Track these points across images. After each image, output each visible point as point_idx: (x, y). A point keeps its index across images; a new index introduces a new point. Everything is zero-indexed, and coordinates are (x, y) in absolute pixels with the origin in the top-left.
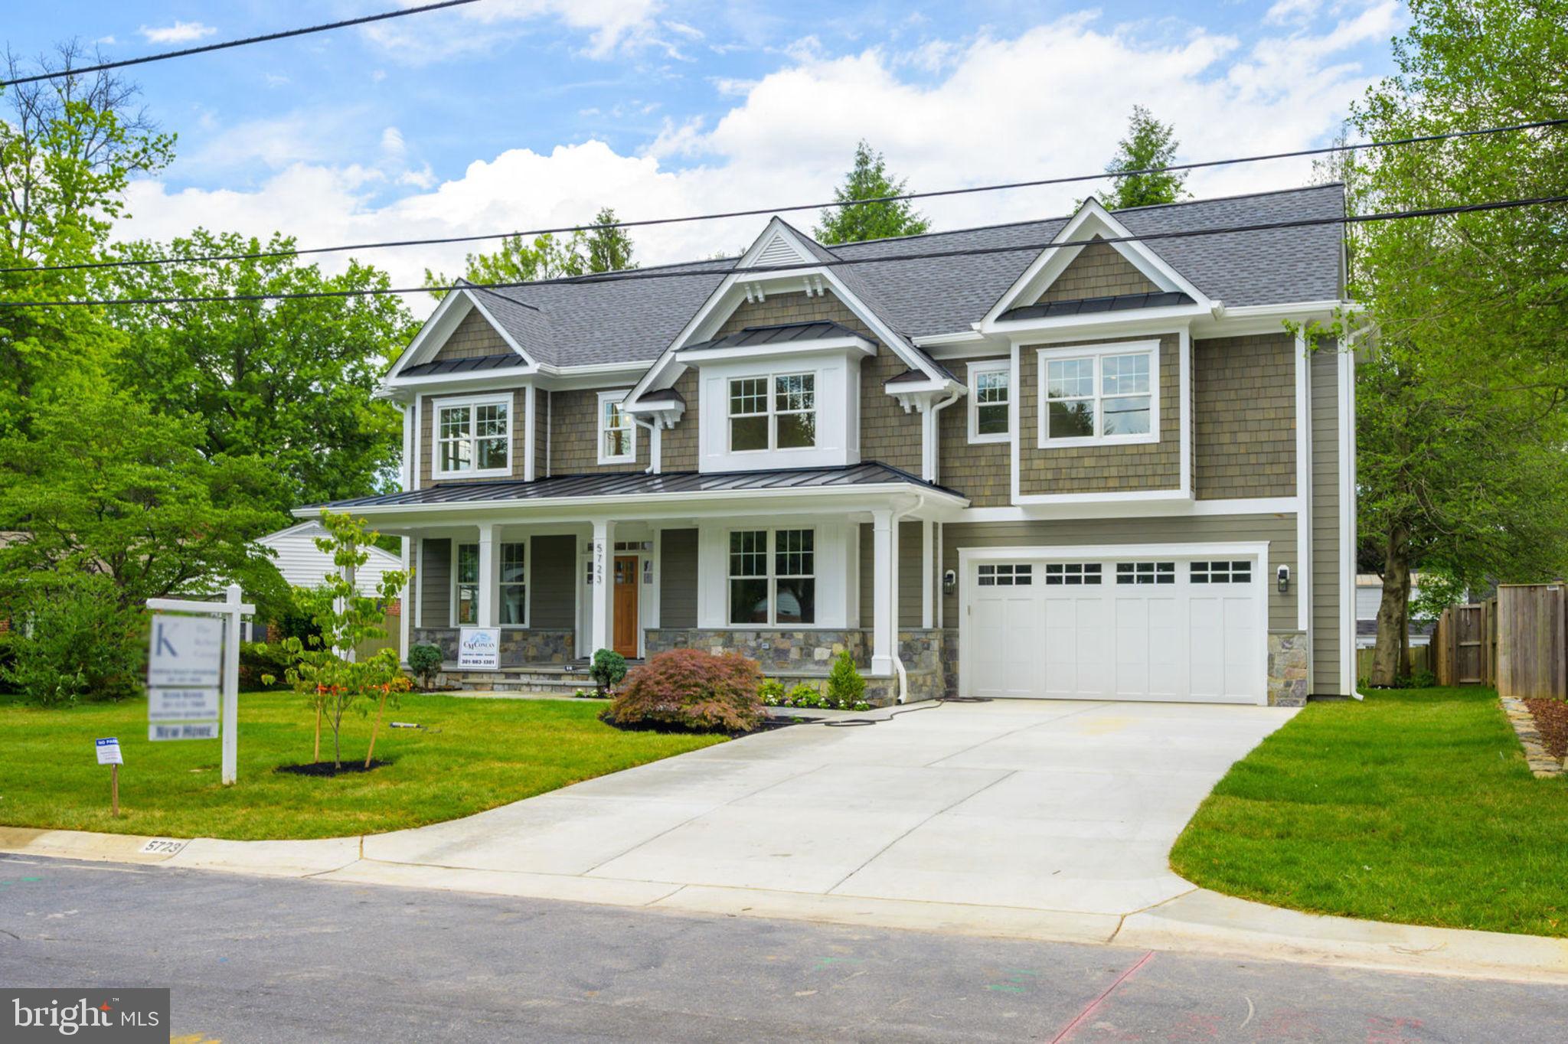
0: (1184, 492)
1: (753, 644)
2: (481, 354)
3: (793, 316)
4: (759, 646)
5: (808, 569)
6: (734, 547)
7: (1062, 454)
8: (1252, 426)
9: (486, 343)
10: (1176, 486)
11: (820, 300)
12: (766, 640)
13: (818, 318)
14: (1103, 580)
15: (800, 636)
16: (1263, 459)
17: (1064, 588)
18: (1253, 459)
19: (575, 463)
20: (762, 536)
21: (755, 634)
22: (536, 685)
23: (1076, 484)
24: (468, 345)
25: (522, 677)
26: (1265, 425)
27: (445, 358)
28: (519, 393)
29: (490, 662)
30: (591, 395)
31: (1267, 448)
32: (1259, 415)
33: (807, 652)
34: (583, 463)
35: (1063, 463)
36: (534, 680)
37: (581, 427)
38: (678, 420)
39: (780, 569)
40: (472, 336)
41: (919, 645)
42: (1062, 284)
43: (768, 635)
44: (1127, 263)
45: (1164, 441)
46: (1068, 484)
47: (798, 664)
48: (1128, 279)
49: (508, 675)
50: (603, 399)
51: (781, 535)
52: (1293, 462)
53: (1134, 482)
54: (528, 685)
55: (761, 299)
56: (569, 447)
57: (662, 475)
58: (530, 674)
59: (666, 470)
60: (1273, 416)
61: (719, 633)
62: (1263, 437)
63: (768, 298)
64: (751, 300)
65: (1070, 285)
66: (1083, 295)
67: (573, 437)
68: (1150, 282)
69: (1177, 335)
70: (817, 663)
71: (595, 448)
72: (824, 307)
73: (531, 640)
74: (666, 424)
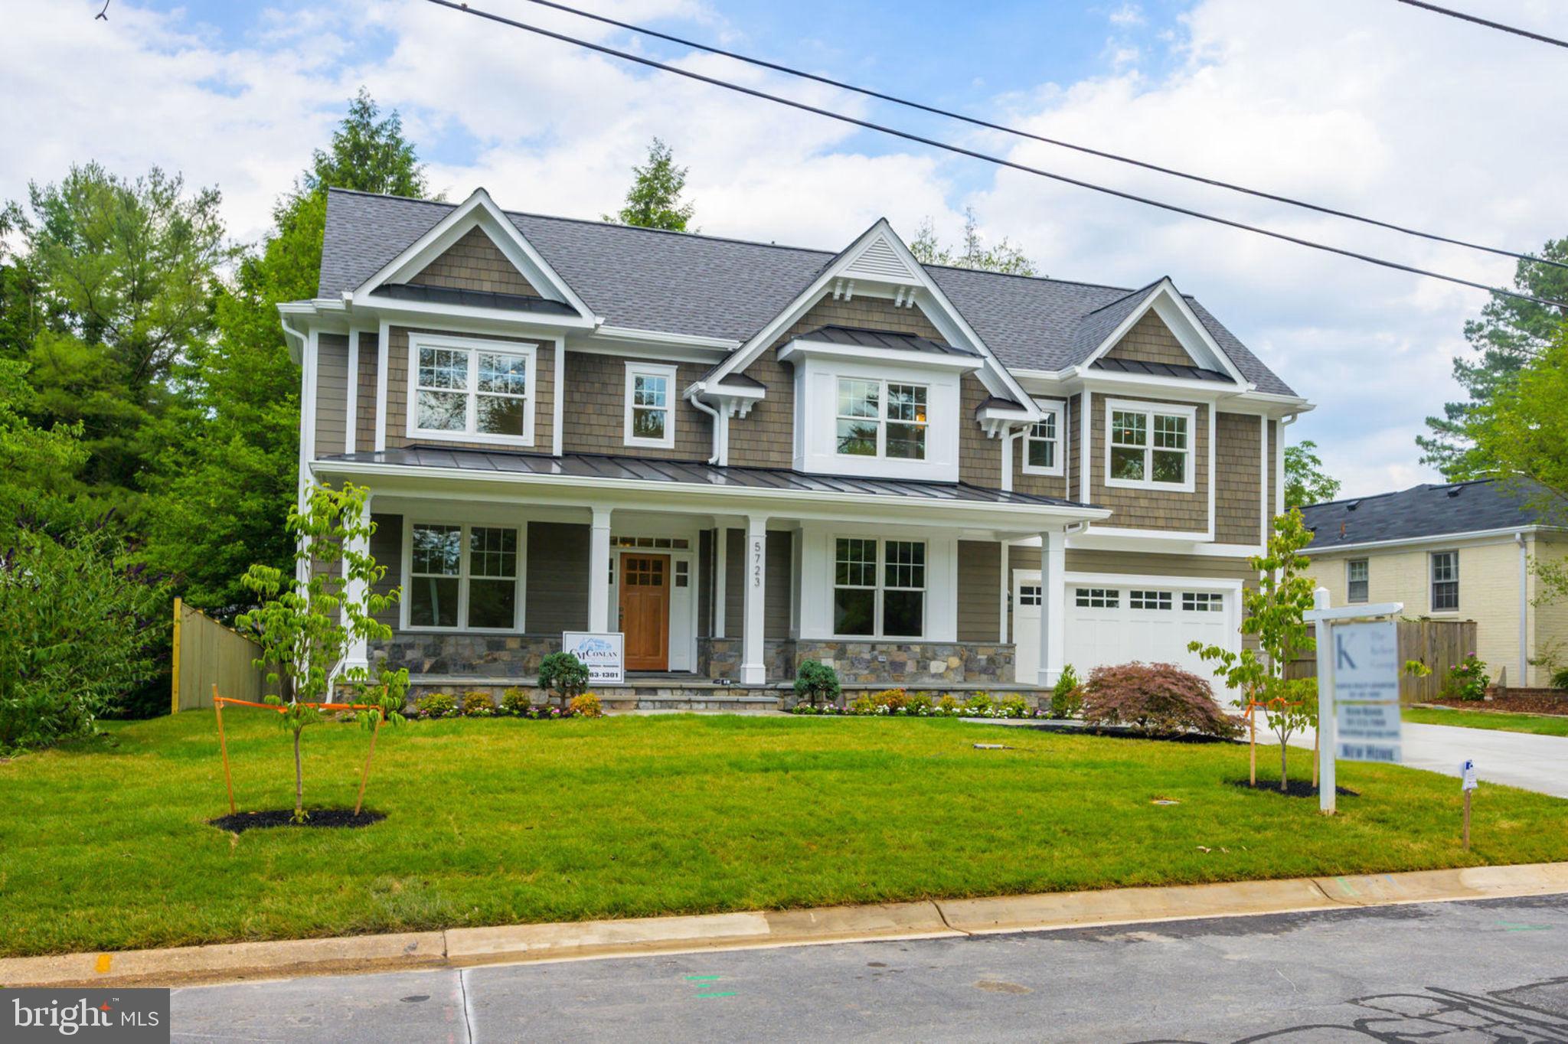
0: (1210, 535)
1: (867, 656)
2: (487, 287)
3: (877, 321)
4: (875, 658)
5: (919, 582)
6: (841, 555)
7: (1123, 494)
8: (1233, 486)
9: (496, 276)
10: (1205, 530)
11: (907, 312)
12: (882, 652)
13: (904, 329)
14: (1120, 603)
15: (917, 649)
16: (1240, 513)
17: (1090, 610)
18: (1233, 513)
19: (592, 440)
20: (871, 546)
21: (870, 647)
23: (1134, 521)
24: (465, 273)
25: (660, 692)
26: (1242, 487)
27: (429, 281)
28: (545, 348)
29: (612, 675)
30: (619, 362)
31: (1242, 505)
32: (1237, 478)
33: (923, 666)
34: (603, 441)
35: (1123, 501)
36: (678, 695)
37: (600, 399)
38: (750, 409)
39: (890, 581)
40: (472, 263)
41: (1002, 660)
42: (1124, 345)
43: (884, 648)
44: (1173, 337)
45: (1197, 492)
46: (1127, 520)
47: (914, 676)
48: (1175, 351)
49: (639, 690)
50: (632, 371)
51: (891, 546)
52: (1258, 518)
53: (1176, 523)
55: (848, 298)
56: (583, 419)
57: (729, 468)
59: (734, 463)
60: (1246, 480)
61: (829, 644)
62: (1240, 495)
63: (854, 297)
64: (836, 296)
65: (1131, 347)
66: (1140, 358)
67: (590, 409)
68: (1189, 357)
69: (1207, 405)
70: (934, 676)
71: (621, 425)
72: (910, 320)
73: (532, 647)
74: (737, 413)
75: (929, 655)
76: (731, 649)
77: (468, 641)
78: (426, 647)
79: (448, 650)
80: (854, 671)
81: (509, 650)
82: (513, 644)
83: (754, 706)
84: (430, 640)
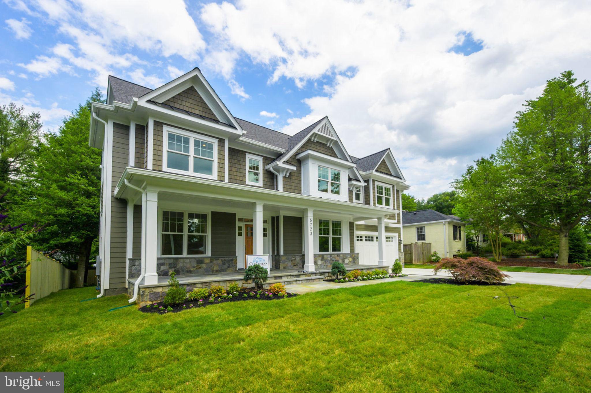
0: (396, 221)
1: (329, 259)
3: (322, 150)
5: (340, 234)
6: (320, 225)
10: (395, 219)
12: (333, 257)
15: (341, 256)
17: (368, 242)
20: (328, 222)
21: (330, 256)
22: (299, 281)
25: (283, 278)
28: (221, 142)
33: (343, 261)
36: (290, 279)
38: (290, 173)
39: (334, 234)
44: (387, 166)
50: (248, 157)
51: (333, 222)
54: (296, 281)
58: (287, 276)
61: (320, 255)
63: (317, 142)
64: (312, 140)
68: (390, 170)
69: (394, 185)
70: (346, 264)
71: (244, 177)
73: (215, 262)
74: (285, 175)
75: (345, 257)
76: (286, 259)
77: (188, 261)
78: (170, 264)
79: (180, 265)
80: (326, 264)
81: (206, 263)
82: (207, 261)
83: (316, 280)
84: (172, 261)
